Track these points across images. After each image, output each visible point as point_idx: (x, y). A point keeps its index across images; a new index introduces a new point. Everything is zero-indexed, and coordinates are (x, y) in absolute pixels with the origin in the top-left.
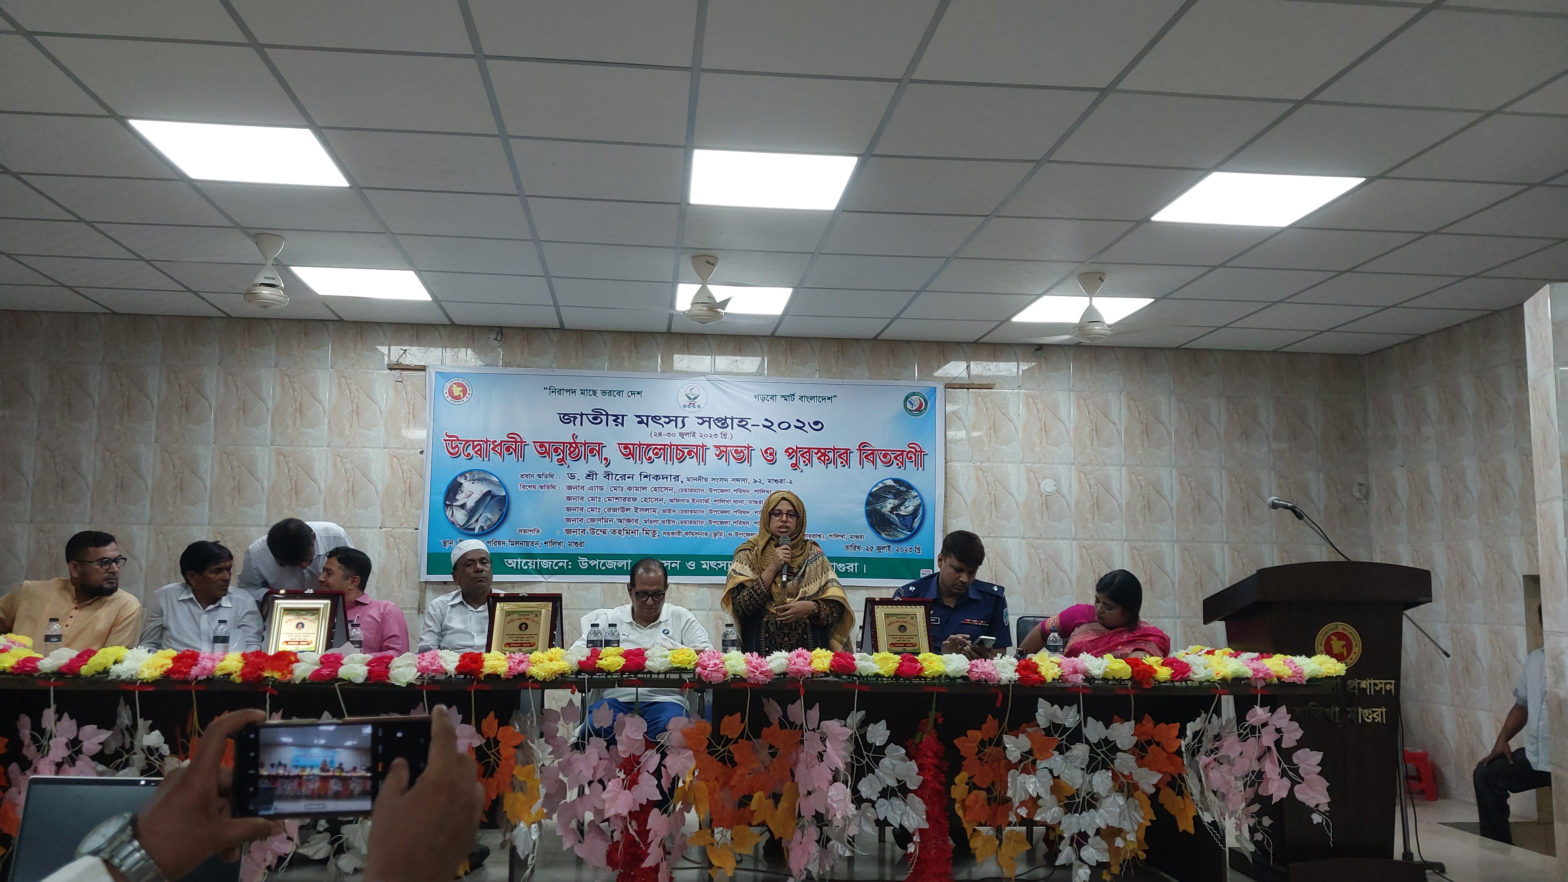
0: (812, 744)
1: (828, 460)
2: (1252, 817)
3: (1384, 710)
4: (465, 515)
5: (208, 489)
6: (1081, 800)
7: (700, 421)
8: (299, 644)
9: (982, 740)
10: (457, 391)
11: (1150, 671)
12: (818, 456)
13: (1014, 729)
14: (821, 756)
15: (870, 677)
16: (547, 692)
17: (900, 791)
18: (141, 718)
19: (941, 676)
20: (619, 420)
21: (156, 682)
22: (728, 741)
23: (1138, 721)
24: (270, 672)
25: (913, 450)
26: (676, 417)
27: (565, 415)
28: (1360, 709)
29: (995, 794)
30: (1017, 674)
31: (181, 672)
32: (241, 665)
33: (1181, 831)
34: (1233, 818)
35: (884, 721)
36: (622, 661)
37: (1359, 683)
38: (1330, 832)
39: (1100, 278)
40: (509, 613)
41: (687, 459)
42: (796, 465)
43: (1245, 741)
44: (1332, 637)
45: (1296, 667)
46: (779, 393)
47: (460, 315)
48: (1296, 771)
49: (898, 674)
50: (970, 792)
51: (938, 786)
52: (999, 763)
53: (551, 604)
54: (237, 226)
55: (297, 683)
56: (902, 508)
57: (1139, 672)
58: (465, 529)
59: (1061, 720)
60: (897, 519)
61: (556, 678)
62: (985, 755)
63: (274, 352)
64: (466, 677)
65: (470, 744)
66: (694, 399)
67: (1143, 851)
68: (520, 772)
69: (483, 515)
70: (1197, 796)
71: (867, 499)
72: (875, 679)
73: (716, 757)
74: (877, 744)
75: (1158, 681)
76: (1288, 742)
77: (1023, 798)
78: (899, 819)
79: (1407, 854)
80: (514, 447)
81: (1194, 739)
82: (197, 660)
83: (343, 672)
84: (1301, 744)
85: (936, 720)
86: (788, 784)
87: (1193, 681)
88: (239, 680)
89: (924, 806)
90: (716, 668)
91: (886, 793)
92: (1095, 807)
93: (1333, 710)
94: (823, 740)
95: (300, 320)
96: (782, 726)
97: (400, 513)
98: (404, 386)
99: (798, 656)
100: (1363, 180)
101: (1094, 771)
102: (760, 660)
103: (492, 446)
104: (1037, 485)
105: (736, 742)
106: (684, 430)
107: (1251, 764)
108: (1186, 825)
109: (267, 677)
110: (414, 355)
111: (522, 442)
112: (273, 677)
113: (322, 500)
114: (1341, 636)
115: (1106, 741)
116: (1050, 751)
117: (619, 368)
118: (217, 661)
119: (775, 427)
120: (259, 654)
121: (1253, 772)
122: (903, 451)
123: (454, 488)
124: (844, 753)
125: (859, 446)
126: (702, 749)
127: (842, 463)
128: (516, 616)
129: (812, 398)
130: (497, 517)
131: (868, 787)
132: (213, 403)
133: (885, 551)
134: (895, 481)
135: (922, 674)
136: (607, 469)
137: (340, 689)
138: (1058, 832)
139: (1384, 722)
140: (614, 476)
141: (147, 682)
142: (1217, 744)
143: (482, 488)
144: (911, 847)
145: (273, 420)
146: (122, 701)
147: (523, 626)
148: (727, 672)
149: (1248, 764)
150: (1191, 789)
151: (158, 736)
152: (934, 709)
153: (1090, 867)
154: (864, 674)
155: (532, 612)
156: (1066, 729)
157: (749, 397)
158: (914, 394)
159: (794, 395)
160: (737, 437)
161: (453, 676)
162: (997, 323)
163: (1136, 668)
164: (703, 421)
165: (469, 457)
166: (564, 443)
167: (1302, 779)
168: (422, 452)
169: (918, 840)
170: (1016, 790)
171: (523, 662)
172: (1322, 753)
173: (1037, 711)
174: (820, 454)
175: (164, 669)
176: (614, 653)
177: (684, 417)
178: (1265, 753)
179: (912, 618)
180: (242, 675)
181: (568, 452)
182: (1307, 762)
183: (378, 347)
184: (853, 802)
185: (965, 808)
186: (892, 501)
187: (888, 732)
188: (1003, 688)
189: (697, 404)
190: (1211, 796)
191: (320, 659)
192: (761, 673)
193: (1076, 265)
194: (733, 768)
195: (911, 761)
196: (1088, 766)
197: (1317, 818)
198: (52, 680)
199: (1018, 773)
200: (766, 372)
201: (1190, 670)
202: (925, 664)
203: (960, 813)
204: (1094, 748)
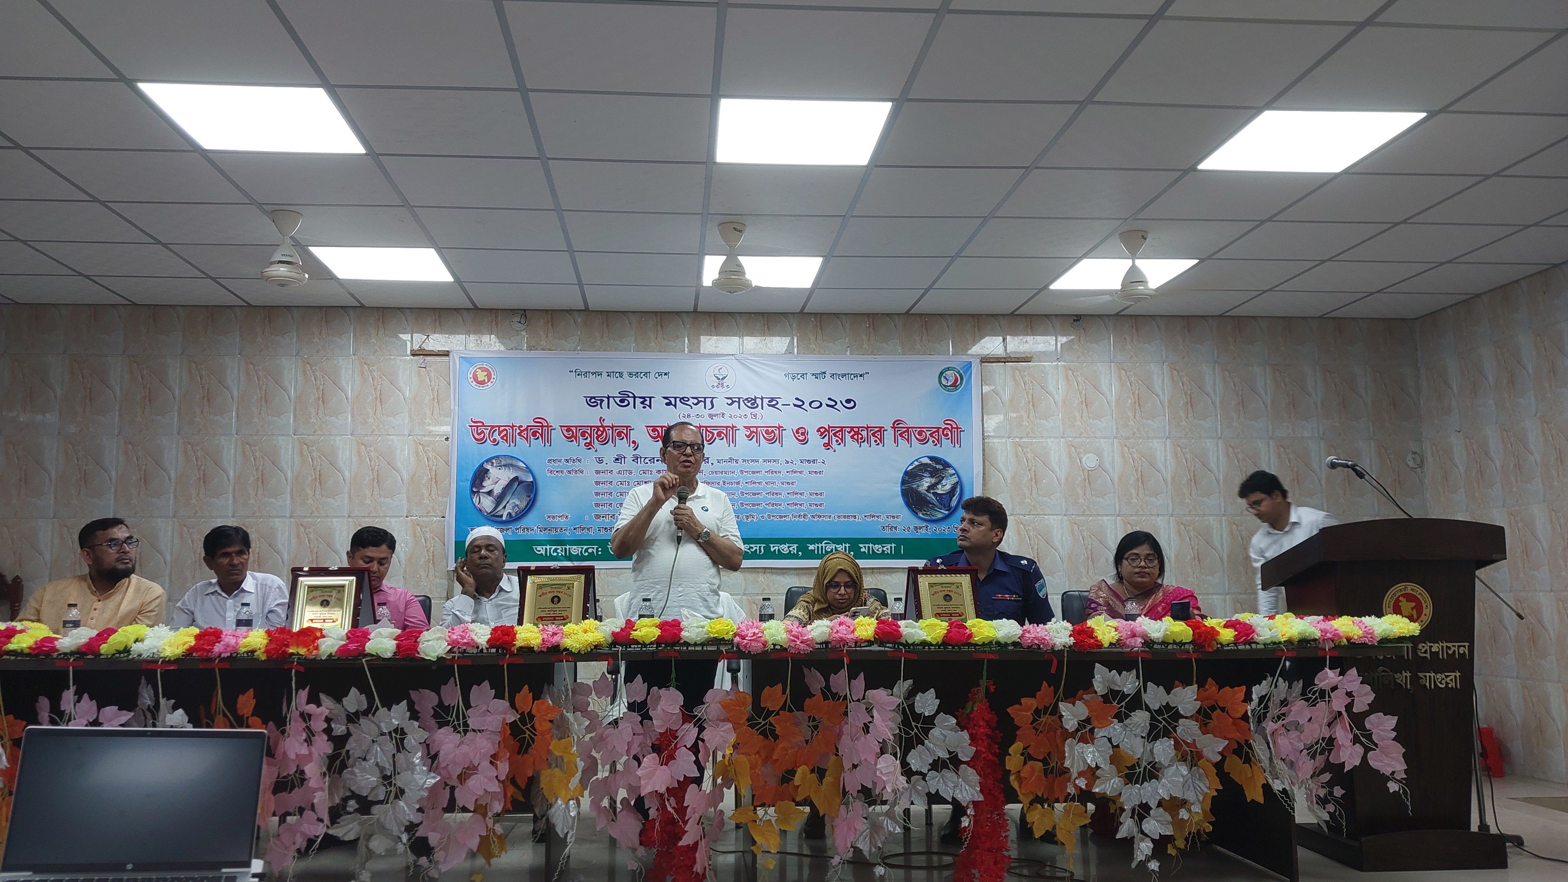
0: (857, 716)
1: (861, 439)
2: (1322, 787)
3: (1458, 674)
4: (492, 502)
5: (232, 481)
6: (1142, 770)
7: (730, 401)
8: (324, 620)
9: (1037, 708)
10: (481, 376)
11: (1212, 633)
12: (851, 434)
13: (1071, 696)
14: (866, 729)
15: (917, 645)
16: (580, 664)
17: (953, 762)
18: (163, 698)
19: (991, 642)
20: (646, 401)
21: (177, 661)
22: (769, 713)
23: (1201, 685)
24: (296, 648)
25: (949, 427)
26: (705, 398)
27: (592, 398)
28: (1432, 675)
29: (1052, 765)
30: (1072, 638)
31: (204, 649)
32: (265, 642)
33: (1249, 800)
34: (1303, 788)
35: (932, 690)
36: (658, 632)
37: (1431, 647)
38: (1408, 800)
39: (1143, 237)
40: (540, 586)
41: (717, 440)
42: (828, 444)
43: (1315, 705)
44: (1401, 599)
45: (1366, 627)
46: (810, 372)
47: (485, 297)
48: (1369, 737)
49: (946, 641)
50: (1025, 763)
51: (991, 756)
52: (1055, 733)
53: (583, 577)
54: (253, 202)
55: (323, 659)
56: (939, 486)
57: (1200, 635)
58: (492, 516)
59: (1119, 686)
60: (934, 498)
61: (592, 649)
62: (1040, 724)
63: (295, 340)
64: (497, 651)
65: (504, 719)
66: (723, 379)
67: (1209, 823)
68: (556, 747)
69: (511, 502)
70: (1266, 763)
71: (903, 477)
72: (921, 647)
73: (757, 730)
74: (927, 714)
75: (1221, 644)
76: (1359, 707)
77: (1081, 769)
78: (951, 792)
79: (1483, 826)
80: (540, 431)
81: (1260, 704)
82: (220, 637)
83: (370, 647)
84: (1374, 708)
85: (987, 688)
86: (833, 758)
87: (1258, 644)
88: (263, 657)
89: (978, 778)
90: (755, 637)
91: (937, 765)
92: (1157, 777)
93: (1404, 674)
94: (869, 710)
95: (321, 307)
96: (826, 698)
97: (426, 501)
98: (428, 373)
99: (841, 624)
100: (1424, 115)
101: (1155, 739)
102: (800, 629)
103: (518, 431)
104: (1078, 460)
105: (778, 714)
106: (712, 412)
107: (1321, 730)
108: (1255, 795)
109: (293, 654)
110: (436, 341)
111: (548, 426)
112: (298, 654)
113: (346, 490)
114: (1410, 598)
115: (1168, 707)
116: (1109, 718)
117: (646, 349)
118: (241, 639)
119: (805, 406)
120: (285, 631)
121: (1324, 739)
122: (939, 428)
123: (481, 475)
124: (890, 723)
125: (894, 424)
126: (742, 722)
127: (876, 441)
128: (548, 589)
129: (844, 375)
130: (524, 504)
131: (917, 760)
132: (235, 393)
133: (923, 531)
134: (931, 458)
135: (971, 641)
136: (635, 452)
137: (367, 665)
138: (1118, 805)
139: (1459, 687)
140: (643, 459)
141: (169, 660)
142: (1284, 710)
143: (510, 474)
144: (964, 821)
145: (295, 409)
146: (143, 681)
147: (555, 600)
148: (766, 642)
149: (1316, 731)
150: (1259, 756)
151: (182, 715)
152: (985, 677)
153: (1153, 840)
154: (910, 642)
155: (564, 585)
156: (1124, 696)
157: (779, 376)
158: (948, 369)
159: (824, 373)
160: (767, 417)
161: (485, 651)
162: (1036, 291)
163: (1197, 631)
164: (732, 401)
165: (495, 443)
166: (591, 427)
167: (1376, 745)
168: (447, 439)
169: (973, 813)
170: (1073, 759)
171: (556, 634)
172: (1397, 717)
173: (1094, 677)
174: (853, 433)
175: (186, 647)
176: (649, 624)
177: (713, 398)
178: (1336, 718)
179: (958, 587)
180: (267, 651)
181: (596, 435)
182: (1381, 728)
183: (401, 336)
184: (902, 775)
185: (1020, 779)
186: (928, 479)
187: (938, 701)
188: (1057, 653)
189: (725, 385)
190: (1280, 765)
191: (347, 634)
192: (801, 642)
193: (1120, 222)
194: (775, 741)
195: (962, 731)
196: (1149, 735)
197: (1393, 787)
198: (71, 660)
199: (1075, 742)
200: (796, 350)
201: (1254, 631)
202: (974, 630)
203: (1015, 785)
204: (1155, 715)
